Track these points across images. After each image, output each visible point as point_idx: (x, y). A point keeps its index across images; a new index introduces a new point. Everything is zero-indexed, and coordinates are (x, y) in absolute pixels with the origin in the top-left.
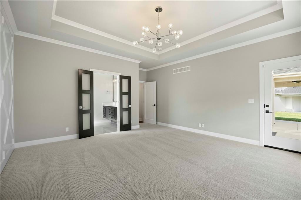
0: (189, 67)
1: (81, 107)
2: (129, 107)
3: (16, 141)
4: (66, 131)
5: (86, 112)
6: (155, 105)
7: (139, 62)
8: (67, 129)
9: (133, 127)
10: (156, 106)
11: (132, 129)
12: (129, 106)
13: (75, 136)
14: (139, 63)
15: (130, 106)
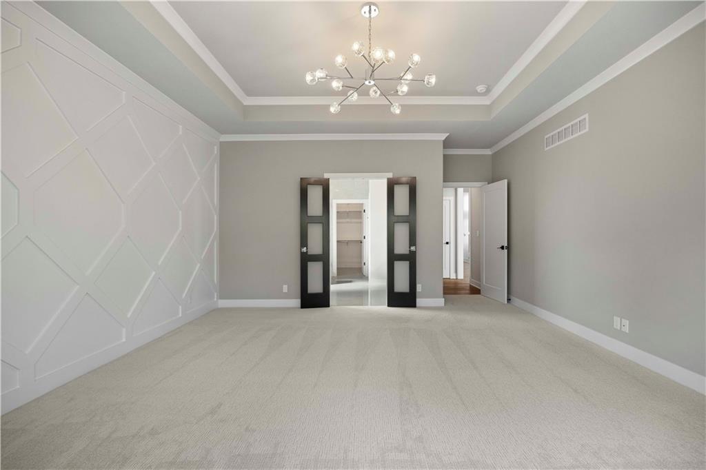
0: (585, 119)
1: (304, 250)
2: (410, 251)
3: (221, 297)
4: (284, 291)
5: (315, 258)
6: (502, 248)
7: (443, 137)
8: (285, 289)
9: (419, 301)
10: (506, 251)
11: (417, 305)
12: (410, 248)
13: (297, 302)
14: (444, 139)
15: (413, 248)
